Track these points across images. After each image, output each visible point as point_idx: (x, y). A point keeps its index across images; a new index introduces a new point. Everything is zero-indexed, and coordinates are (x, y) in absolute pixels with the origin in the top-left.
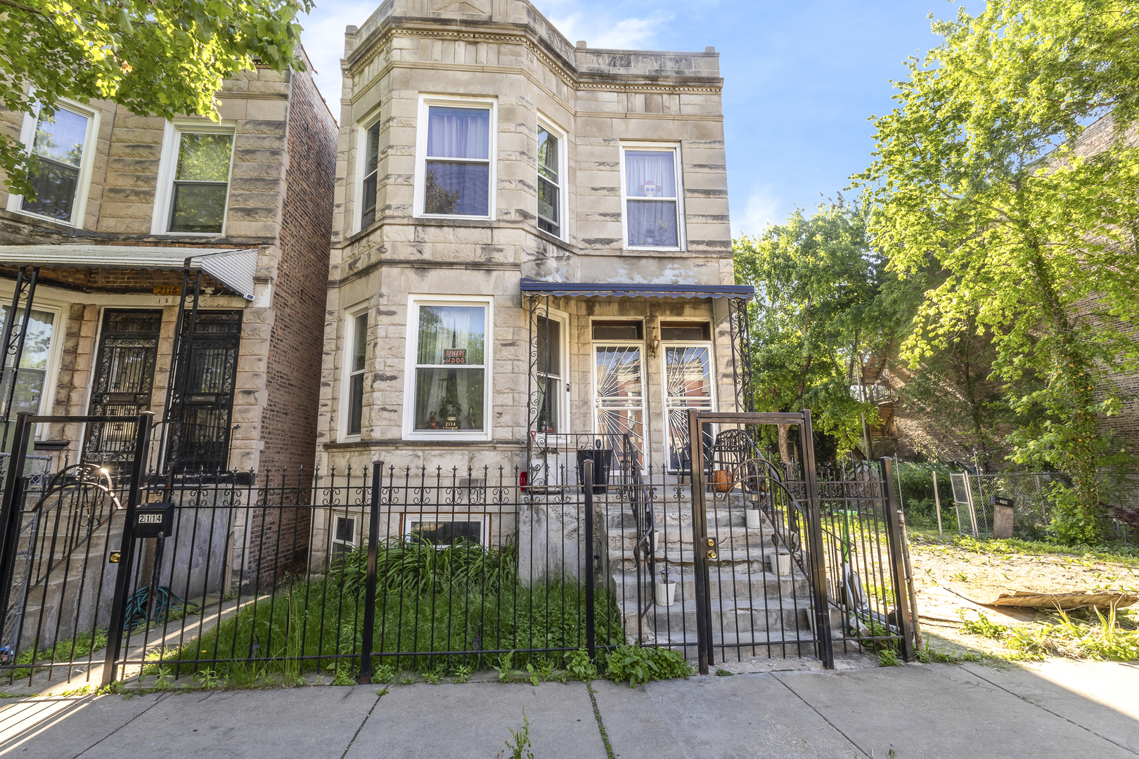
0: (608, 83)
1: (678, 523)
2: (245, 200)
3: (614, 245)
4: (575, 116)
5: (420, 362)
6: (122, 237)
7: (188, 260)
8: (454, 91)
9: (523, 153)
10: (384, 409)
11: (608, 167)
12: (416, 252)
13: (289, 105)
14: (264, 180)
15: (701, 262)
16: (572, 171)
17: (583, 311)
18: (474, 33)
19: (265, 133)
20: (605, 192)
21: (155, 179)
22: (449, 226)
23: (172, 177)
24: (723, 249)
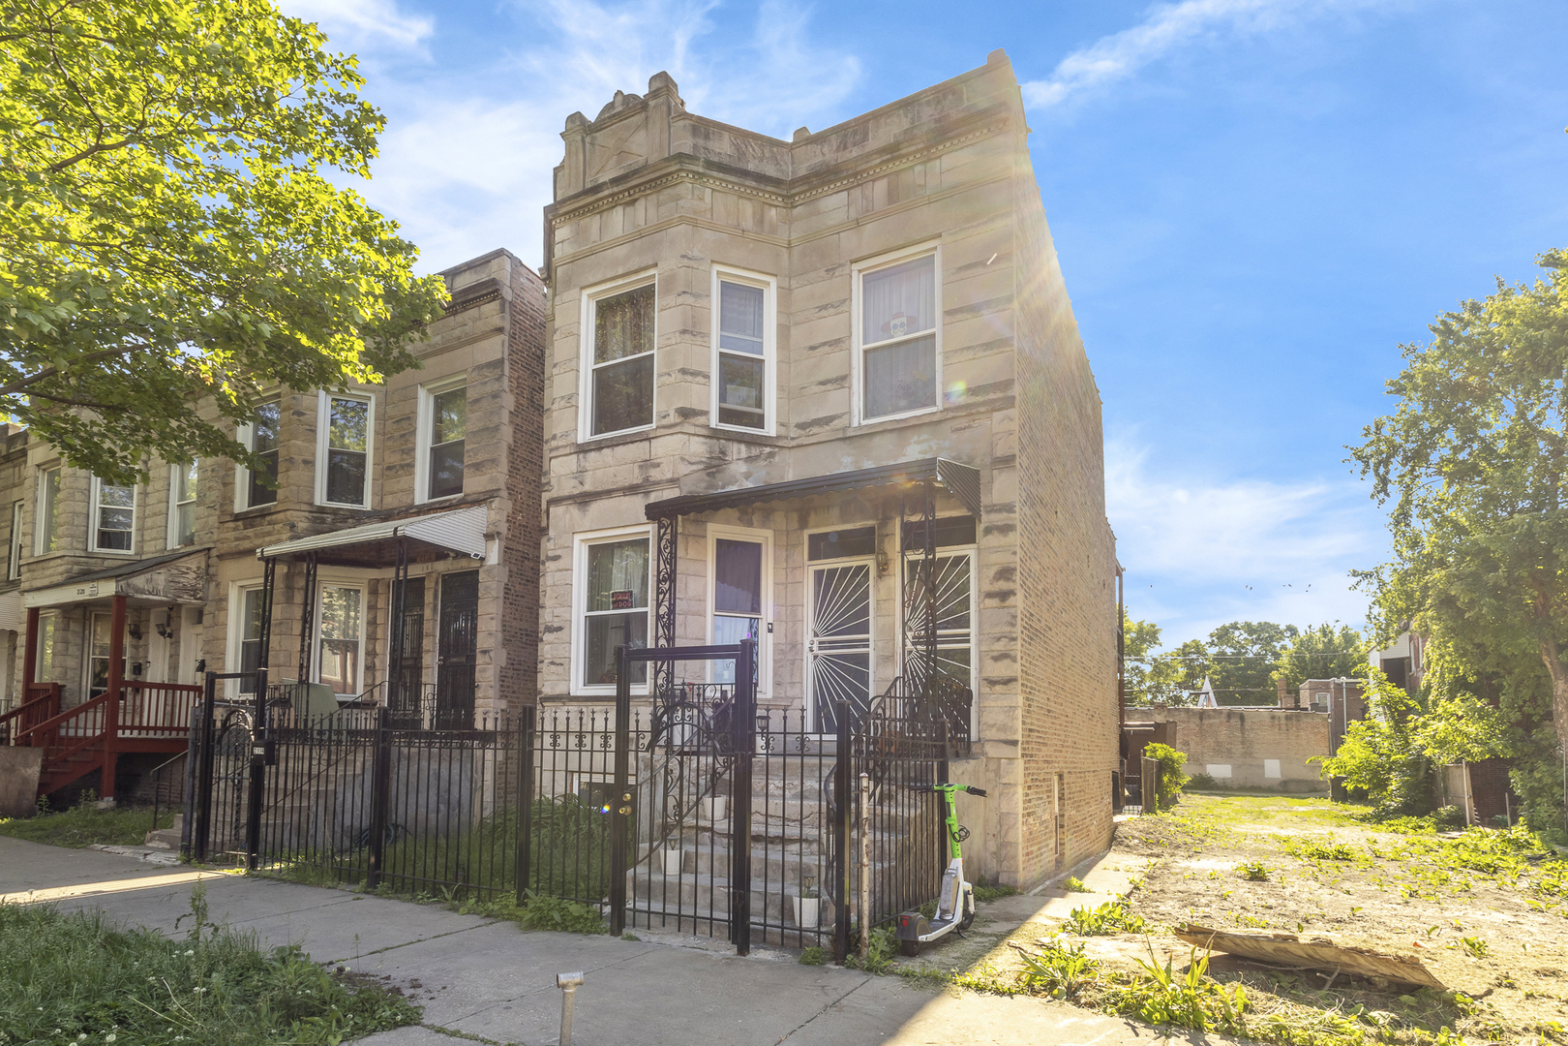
0: (830, 182)
1: (781, 792)
2: (476, 454)
3: (837, 423)
4: (789, 247)
5: (590, 609)
6: (396, 512)
7: (396, 530)
8: (613, 274)
9: (684, 332)
10: (552, 663)
11: (832, 311)
12: (578, 484)
13: (507, 338)
14: (488, 429)
15: (963, 423)
16: (784, 332)
17: (795, 525)
18: (628, 190)
19: (487, 377)
20: (827, 348)
21: (414, 449)
22: (608, 447)
23: (429, 444)
24: (999, 395)
